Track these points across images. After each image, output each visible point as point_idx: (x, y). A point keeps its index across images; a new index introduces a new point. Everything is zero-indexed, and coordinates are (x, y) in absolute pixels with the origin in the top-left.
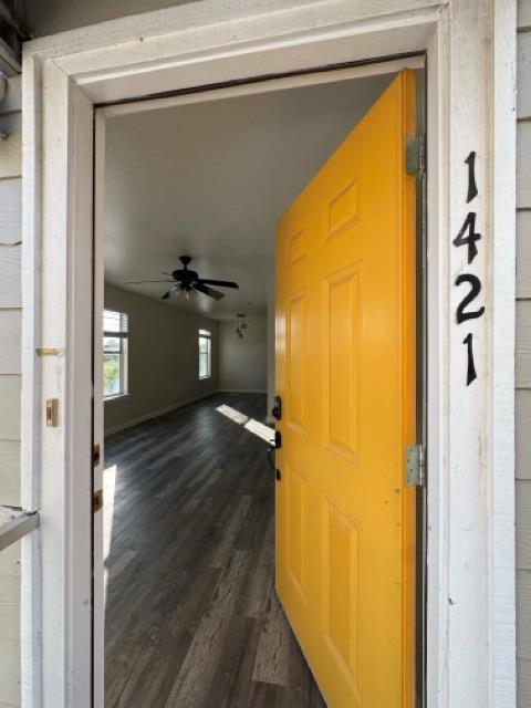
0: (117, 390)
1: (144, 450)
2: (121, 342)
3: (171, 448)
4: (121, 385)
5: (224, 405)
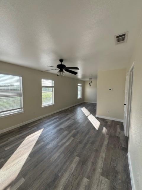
0: (51, 103)
2: (52, 89)
3: (61, 124)
5: (84, 108)
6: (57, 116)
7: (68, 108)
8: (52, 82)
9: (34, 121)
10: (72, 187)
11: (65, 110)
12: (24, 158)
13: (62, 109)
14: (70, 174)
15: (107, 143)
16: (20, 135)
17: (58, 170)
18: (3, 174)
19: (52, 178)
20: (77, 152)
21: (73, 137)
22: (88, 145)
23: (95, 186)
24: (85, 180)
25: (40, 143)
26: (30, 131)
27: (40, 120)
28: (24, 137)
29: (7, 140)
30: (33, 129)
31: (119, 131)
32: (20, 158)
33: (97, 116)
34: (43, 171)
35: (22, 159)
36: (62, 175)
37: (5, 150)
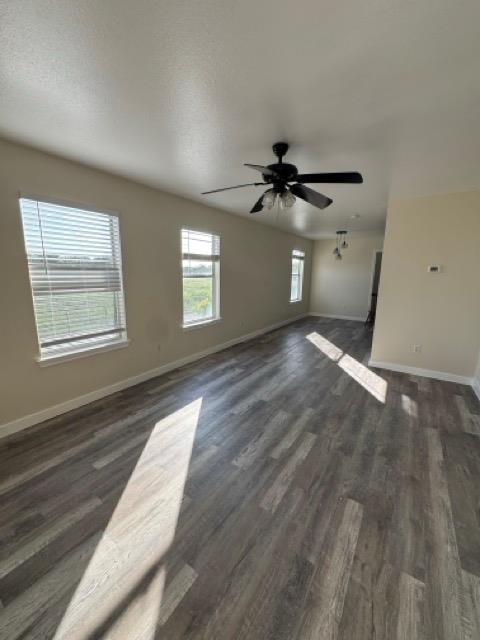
0: (210, 314)
1: (230, 383)
2: (214, 266)
3: (255, 386)
4: (214, 308)
5: (315, 333)
6: (233, 361)
7: (261, 332)
8: (213, 242)
9: (160, 373)
10: (370, 605)
11: (252, 340)
12: (167, 498)
13: (244, 338)
14: (349, 560)
15: (441, 458)
16: (130, 420)
17: (303, 545)
18: (114, 550)
19: (290, 570)
20: (347, 483)
21: (314, 432)
22: (378, 463)
23: (455, 605)
24: (410, 583)
25: (204, 449)
26: (156, 407)
27: (176, 371)
28: (145, 427)
29: (91, 435)
30: (166, 401)
31: (470, 415)
32: (156, 498)
33: (371, 363)
34: (250, 547)
35: (163, 501)
36: (321, 561)
37: (95, 470)
